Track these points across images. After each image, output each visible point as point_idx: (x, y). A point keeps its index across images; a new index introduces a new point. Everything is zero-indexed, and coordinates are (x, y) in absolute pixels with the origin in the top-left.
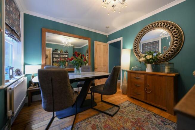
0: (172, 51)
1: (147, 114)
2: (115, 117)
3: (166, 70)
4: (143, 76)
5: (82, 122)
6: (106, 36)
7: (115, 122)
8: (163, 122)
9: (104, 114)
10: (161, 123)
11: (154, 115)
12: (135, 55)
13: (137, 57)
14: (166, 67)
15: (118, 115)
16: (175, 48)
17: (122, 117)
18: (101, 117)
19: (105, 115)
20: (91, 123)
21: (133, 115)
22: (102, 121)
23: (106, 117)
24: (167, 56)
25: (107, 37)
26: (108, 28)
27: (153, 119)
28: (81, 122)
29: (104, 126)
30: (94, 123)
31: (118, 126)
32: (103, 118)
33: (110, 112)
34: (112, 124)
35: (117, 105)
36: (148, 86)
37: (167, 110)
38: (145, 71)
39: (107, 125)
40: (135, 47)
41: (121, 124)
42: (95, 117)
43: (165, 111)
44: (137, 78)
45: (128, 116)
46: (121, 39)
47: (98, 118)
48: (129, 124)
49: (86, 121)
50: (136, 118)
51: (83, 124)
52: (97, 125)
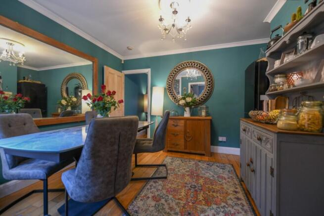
0: (206, 95)
1: (193, 163)
2: (170, 178)
3: (203, 114)
4: (183, 122)
5: (135, 202)
6: (121, 60)
7: (173, 182)
8: (208, 165)
9: (155, 180)
10: (208, 166)
11: (199, 162)
12: (170, 96)
13: (171, 98)
14: (204, 111)
15: (171, 174)
16: (208, 92)
17: (176, 174)
18: (154, 185)
19: (157, 180)
20: (148, 198)
21: (184, 168)
22: (160, 188)
23: (160, 182)
24: (202, 99)
25: (123, 62)
26: (131, 49)
27: (201, 166)
28: (133, 202)
29: (166, 192)
30: (153, 195)
31: (180, 184)
32: (157, 184)
33: (159, 174)
34: (173, 186)
35: (160, 164)
36: (188, 132)
37: (205, 153)
38: (183, 115)
39: (169, 190)
40: (170, 85)
41: (181, 181)
42: (146, 188)
43: (204, 155)
44: (176, 124)
45: (181, 171)
46: (148, 71)
47: (153, 187)
48: (187, 178)
49: (140, 198)
50: (188, 170)
51: (139, 203)
52: (158, 195)
